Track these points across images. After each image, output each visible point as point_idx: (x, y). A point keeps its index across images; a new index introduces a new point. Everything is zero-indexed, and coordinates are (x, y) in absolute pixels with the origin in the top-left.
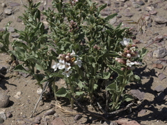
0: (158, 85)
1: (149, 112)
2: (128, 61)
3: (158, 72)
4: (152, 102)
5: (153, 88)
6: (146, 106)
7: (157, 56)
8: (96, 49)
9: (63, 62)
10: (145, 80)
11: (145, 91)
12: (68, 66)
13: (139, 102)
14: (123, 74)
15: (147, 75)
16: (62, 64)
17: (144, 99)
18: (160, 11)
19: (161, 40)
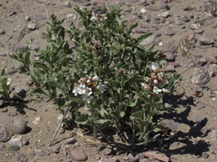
0: (195, 115)
1: (182, 145)
2: (155, 87)
3: (197, 100)
4: (186, 134)
5: (189, 118)
6: (180, 139)
7: (197, 82)
8: (122, 72)
9: (84, 86)
10: (181, 109)
11: (180, 122)
12: (89, 91)
13: (172, 134)
14: (151, 101)
15: (184, 103)
16: (83, 89)
17: (178, 130)
18: (208, 29)
19: (204, 64)
